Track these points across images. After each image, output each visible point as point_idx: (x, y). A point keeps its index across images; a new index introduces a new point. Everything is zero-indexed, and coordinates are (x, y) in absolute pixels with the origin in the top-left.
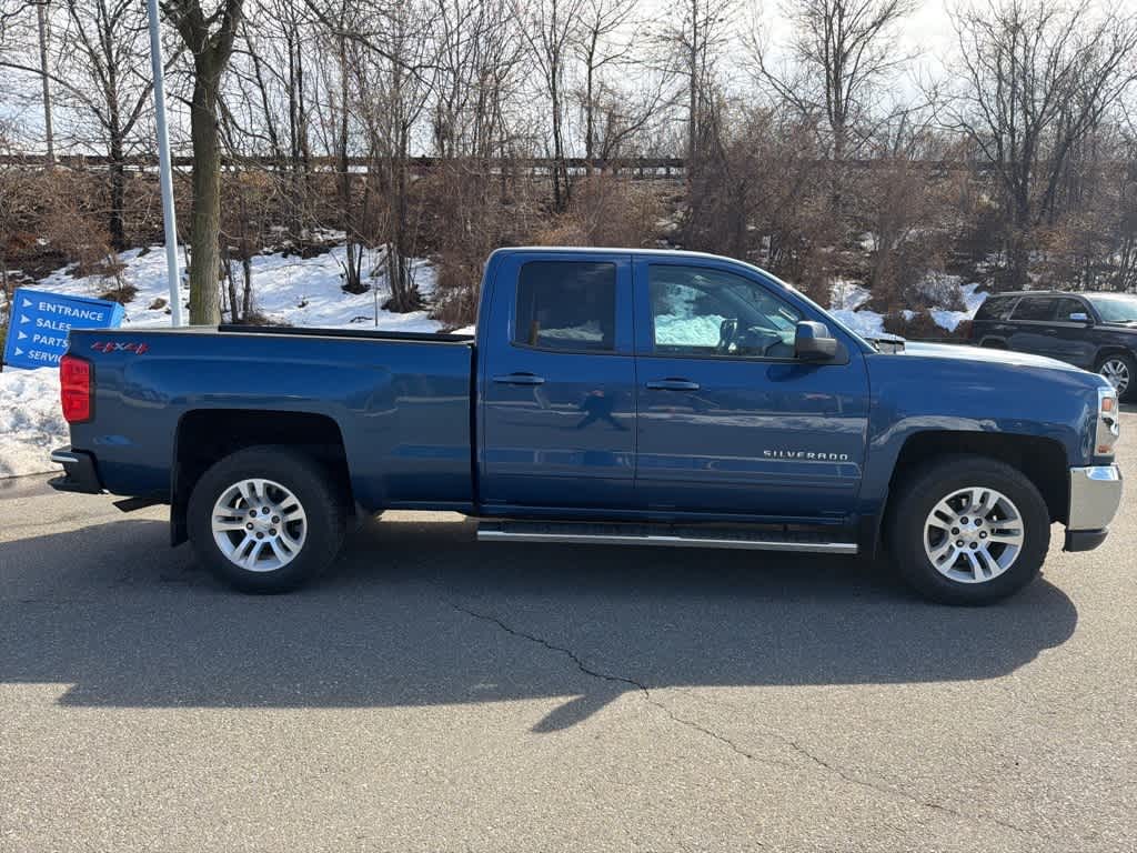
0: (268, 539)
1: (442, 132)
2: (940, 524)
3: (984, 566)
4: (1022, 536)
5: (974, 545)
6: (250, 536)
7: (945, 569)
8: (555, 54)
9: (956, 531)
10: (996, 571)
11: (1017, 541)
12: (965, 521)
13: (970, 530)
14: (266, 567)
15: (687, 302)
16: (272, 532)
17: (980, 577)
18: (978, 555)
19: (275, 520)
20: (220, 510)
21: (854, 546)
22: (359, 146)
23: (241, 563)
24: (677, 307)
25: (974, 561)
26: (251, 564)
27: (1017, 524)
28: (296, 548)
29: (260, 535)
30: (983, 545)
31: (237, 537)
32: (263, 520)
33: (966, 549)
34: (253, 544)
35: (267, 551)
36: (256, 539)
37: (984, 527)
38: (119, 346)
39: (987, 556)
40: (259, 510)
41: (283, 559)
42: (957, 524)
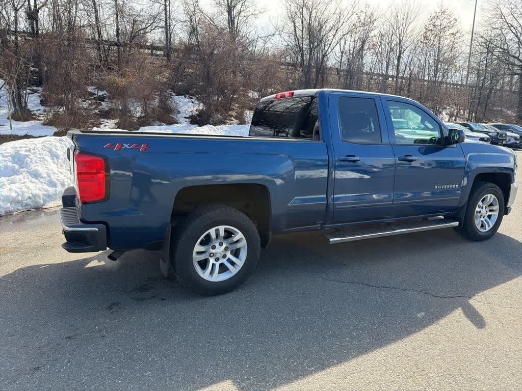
0: (223, 260)
3: (488, 224)
4: (498, 212)
5: (484, 217)
6: (212, 261)
7: (479, 228)
9: (480, 212)
10: (491, 225)
11: (496, 213)
12: (482, 208)
13: (484, 211)
15: (185, 118)
16: (224, 256)
17: (488, 228)
18: (485, 220)
19: (226, 249)
20: (198, 248)
21: (458, 223)
23: (211, 279)
24: (181, 120)
25: (484, 221)
27: (497, 207)
29: (217, 260)
30: (487, 216)
32: (219, 250)
33: (482, 219)
34: (213, 265)
35: (223, 269)
36: (215, 262)
38: (126, 146)
39: (488, 219)
40: (217, 245)
41: (233, 271)
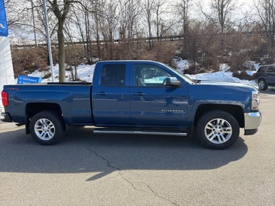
0: (47, 132)
1: (122, 33)
2: (209, 128)
3: (222, 139)
4: (232, 131)
5: (219, 134)
6: (43, 132)
7: (211, 140)
8: (149, 12)
9: (214, 130)
10: (225, 140)
11: (230, 133)
12: (216, 127)
13: (218, 130)
14: (47, 139)
17: (220, 142)
18: (220, 136)
19: (48, 128)
20: (36, 126)
21: (186, 134)
22: (101, 38)
23: (42, 138)
25: (219, 138)
26: (43, 138)
27: (230, 128)
28: (53, 135)
30: (221, 133)
31: (40, 132)
32: (46, 128)
33: (217, 135)
35: (47, 136)
36: (45, 133)
37: (222, 129)
39: (223, 137)
40: (45, 126)
41: (50, 137)
42: (214, 128)
